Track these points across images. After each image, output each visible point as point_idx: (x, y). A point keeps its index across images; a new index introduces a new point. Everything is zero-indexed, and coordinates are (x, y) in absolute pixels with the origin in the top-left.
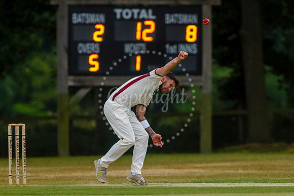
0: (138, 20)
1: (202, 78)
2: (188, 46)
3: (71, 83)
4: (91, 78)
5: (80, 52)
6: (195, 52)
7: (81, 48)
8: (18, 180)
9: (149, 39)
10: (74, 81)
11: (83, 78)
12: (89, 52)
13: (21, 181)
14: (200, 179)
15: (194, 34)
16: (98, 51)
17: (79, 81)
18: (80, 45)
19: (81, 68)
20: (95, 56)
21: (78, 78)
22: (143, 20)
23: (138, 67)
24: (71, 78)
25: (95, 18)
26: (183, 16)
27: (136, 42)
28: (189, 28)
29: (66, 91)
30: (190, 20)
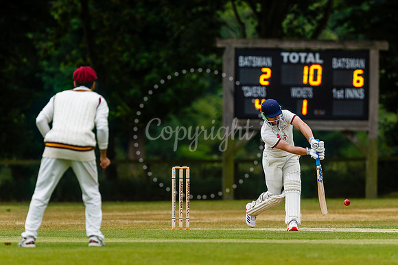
0: (305, 64)
1: (369, 123)
2: (355, 91)
5: (246, 95)
6: (362, 97)
7: (247, 92)
8: (181, 224)
9: (316, 83)
10: (240, 124)
12: (254, 96)
13: (184, 224)
16: (264, 95)
18: (246, 88)
19: (247, 112)
22: (310, 64)
23: (304, 111)
25: (262, 61)
27: (303, 86)
28: (356, 72)
30: (357, 64)
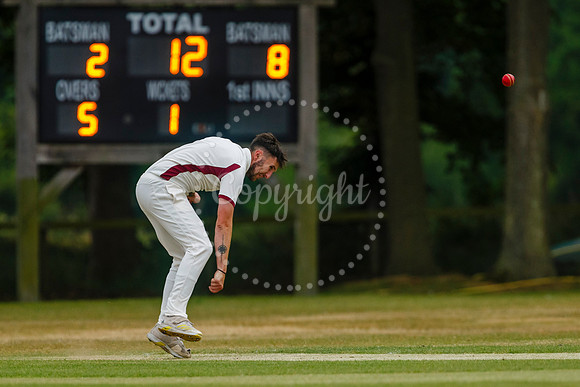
0: (174, 35)
1: (299, 148)
2: (271, 87)
3: (43, 159)
4: (82, 148)
5: (61, 97)
6: (285, 97)
7: (62, 90)
9: (196, 72)
10: (49, 154)
11: (66, 148)
12: (78, 98)
14: (294, 345)
15: (284, 62)
16: (95, 96)
17: (59, 154)
18: (61, 84)
19: (63, 129)
20: (90, 106)
21: (56, 148)
22: (183, 36)
23: (174, 127)
24: (44, 148)
25: (91, 31)
26: (261, 26)
27: (170, 78)
28: (274, 50)
29: (34, 174)
30: (275, 34)
